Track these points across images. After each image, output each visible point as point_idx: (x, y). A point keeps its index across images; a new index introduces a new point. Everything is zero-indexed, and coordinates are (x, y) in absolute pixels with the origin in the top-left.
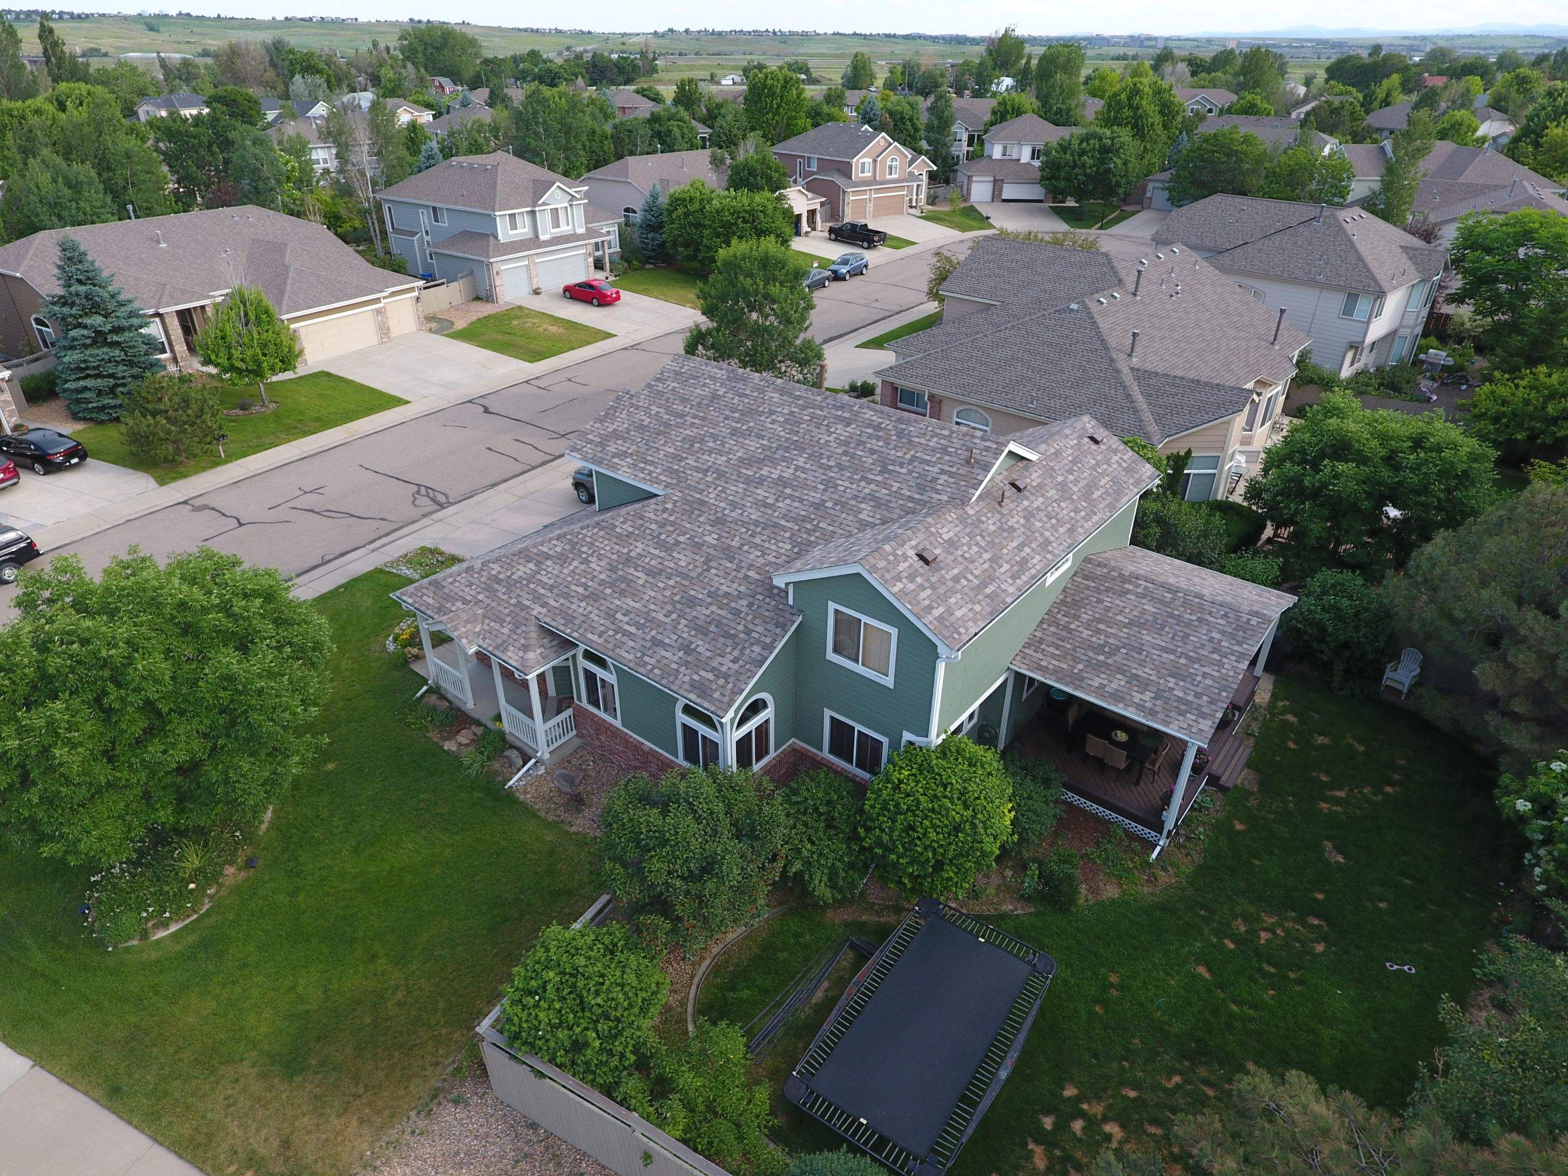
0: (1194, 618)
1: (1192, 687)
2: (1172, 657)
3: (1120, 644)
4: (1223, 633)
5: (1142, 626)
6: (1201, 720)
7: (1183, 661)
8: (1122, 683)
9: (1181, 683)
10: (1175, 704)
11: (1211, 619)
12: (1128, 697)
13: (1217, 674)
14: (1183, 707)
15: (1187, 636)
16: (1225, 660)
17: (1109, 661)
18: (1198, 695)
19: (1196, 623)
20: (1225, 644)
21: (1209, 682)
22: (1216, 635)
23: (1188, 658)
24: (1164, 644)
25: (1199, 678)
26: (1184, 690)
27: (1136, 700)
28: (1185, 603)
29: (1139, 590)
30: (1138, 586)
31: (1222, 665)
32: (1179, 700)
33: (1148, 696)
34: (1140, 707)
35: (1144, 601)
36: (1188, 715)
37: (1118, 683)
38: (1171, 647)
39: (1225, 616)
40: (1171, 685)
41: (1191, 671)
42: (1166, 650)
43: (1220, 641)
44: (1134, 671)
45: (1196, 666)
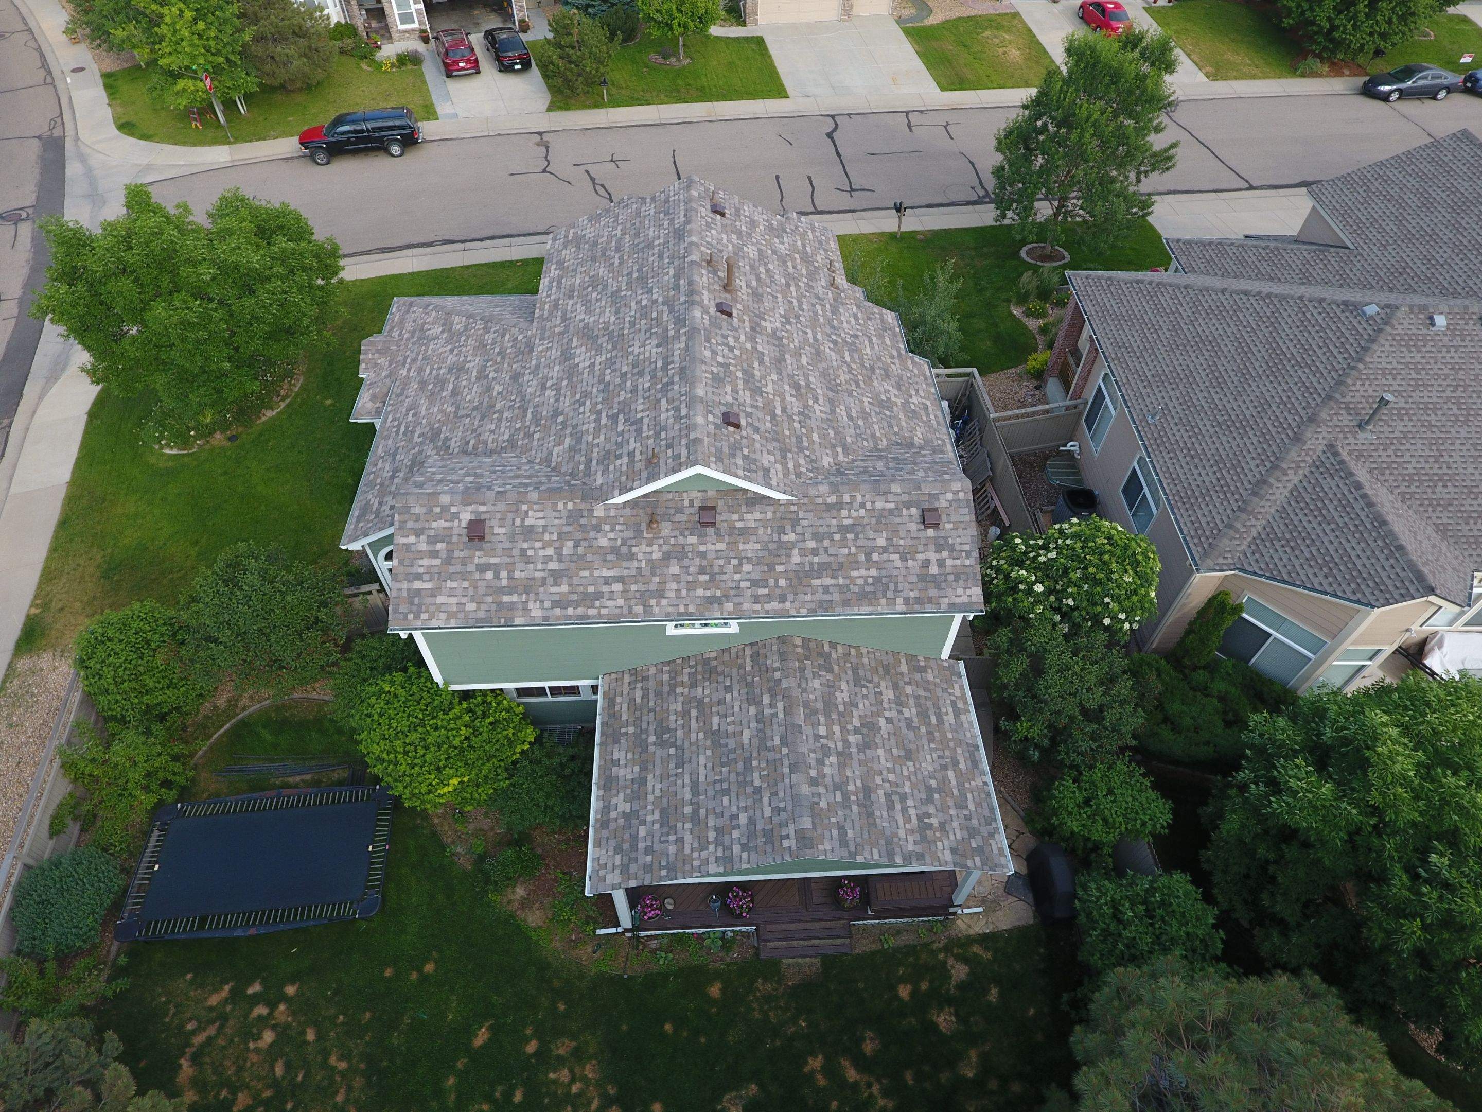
0: (757, 784)
1: (656, 839)
2: (688, 797)
3: (679, 744)
4: (752, 821)
5: (716, 744)
6: (617, 871)
7: (688, 810)
8: (629, 777)
9: (657, 826)
10: (626, 836)
11: (765, 800)
12: (614, 792)
13: (687, 850)
14: (626, 846)
15: (726, 792)
16: (711, 848)
17: (652, 748)
18: (648, 850)
19: (750, 790)
21: (672, 849)
22: (744, 818)
23: (695, 812)
24: (702, 779)
25: (672, 838)
26: (650, 834)
27: (614, 801)
28: (774, 763)
29: (767, 711)
30: (772, 706)
31: (703, 847)
32: (635, 838)
33: (627, 807)
34: (607, 809)
35: (753, 725)
36: (618, 857)
37: (625, 773)
38: (702, 788)
40: (649, 818)
41: (679, 825)
42: (695, 785)
43: (738, 827)
44: (650, 777)
45: (688, 826)
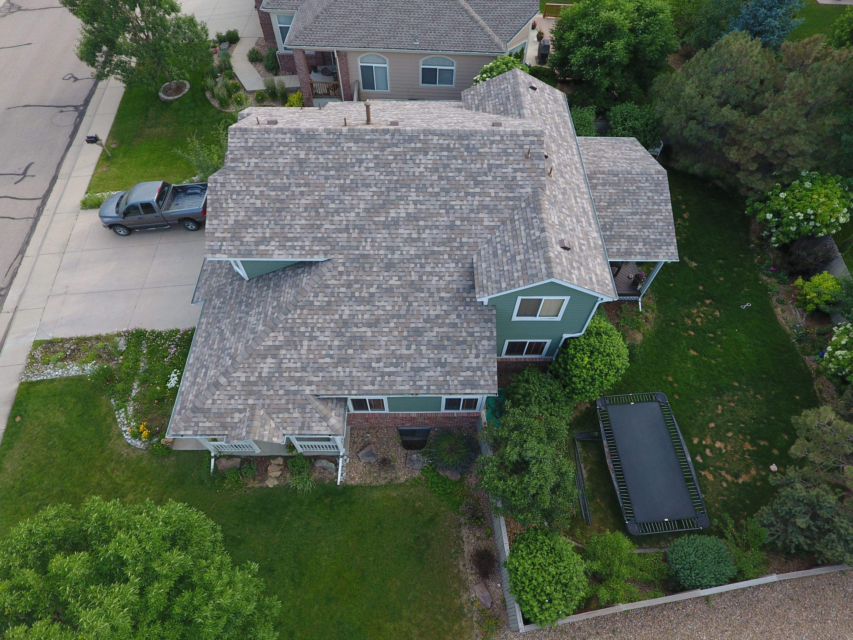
0: (634, 188)
1: (656, 231)
2: (638, 217)
3: (612, 220)
4: (651, 191)
5: (615, 204)
6: (669, 247)
7: (644, 217)
8: (626, 244)
9: (650, 230)
10: (654, 244)
11: (642, 185)
12: (633, 250)
13: (662, 217)
14: (658, 244)
15: (637, 201)
16: (661, 208)
17: (613, 233)
18: (661, 234)
19: (637, 191)
20: (656, 198)
21: (661, 224)
22: (650, 194)
23: (645, 214)
24: (630, 211)
25: (656, 224)
26: (654, 233)
27: (637, 250)
28: (626, 180)
29: (601, 181)
30: (598, 179)
31: (661, 211)
32: (655, 240)
33: (641, 245)
34: (641, 254)
35: (607, 188)
36: (663, 247)
37: (624, 245)
38: (635, 211)
39: (647, 180)
40: (647, 234)
41: (651, 221)
42: (633, 214)
43: (653, 196)
44: (627, 234)
45: (651, 217)
